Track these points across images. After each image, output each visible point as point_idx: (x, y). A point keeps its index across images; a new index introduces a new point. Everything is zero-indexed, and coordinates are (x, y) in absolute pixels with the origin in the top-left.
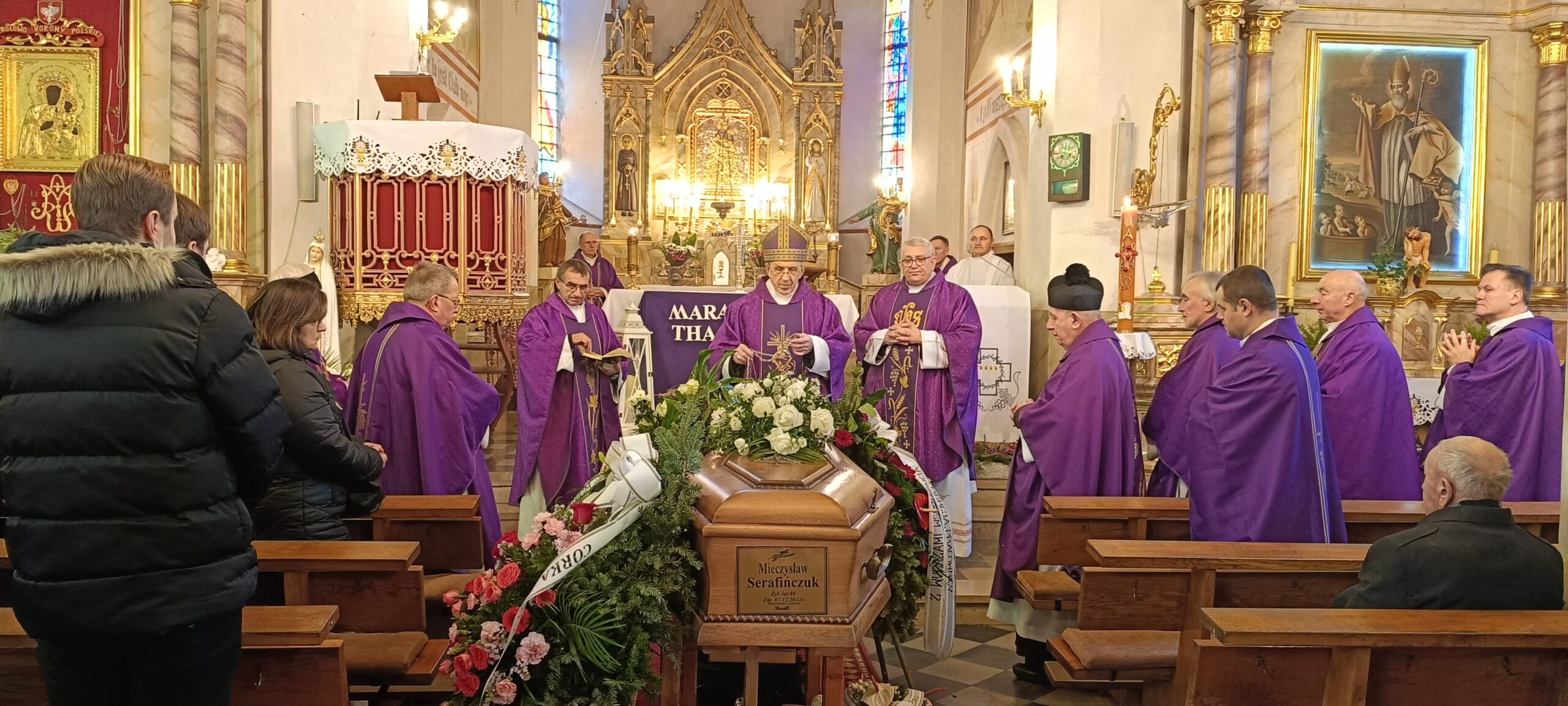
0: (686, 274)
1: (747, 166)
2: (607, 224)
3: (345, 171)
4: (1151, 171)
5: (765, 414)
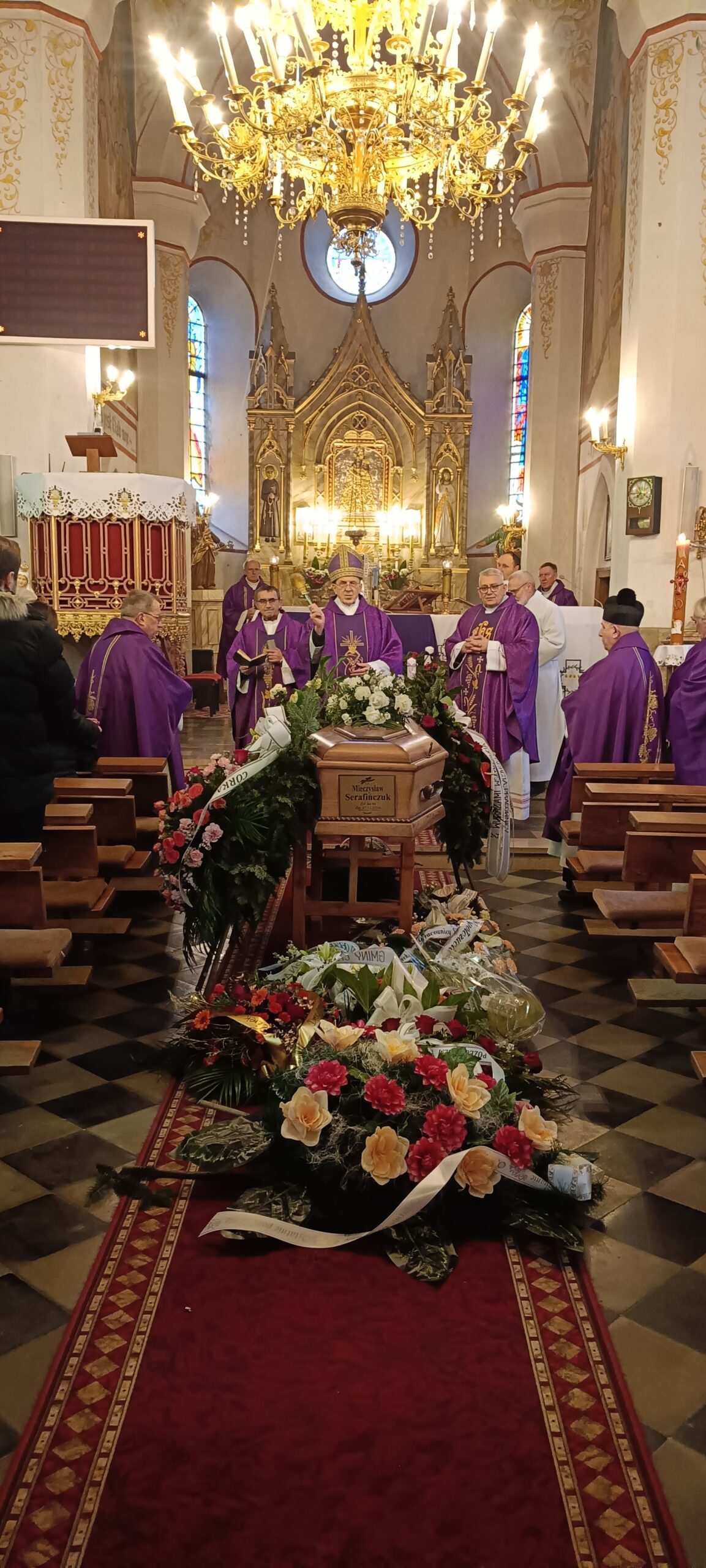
0: (324, 596)
1: (381, 494)
3: (43, 513)
5: (364, 698)
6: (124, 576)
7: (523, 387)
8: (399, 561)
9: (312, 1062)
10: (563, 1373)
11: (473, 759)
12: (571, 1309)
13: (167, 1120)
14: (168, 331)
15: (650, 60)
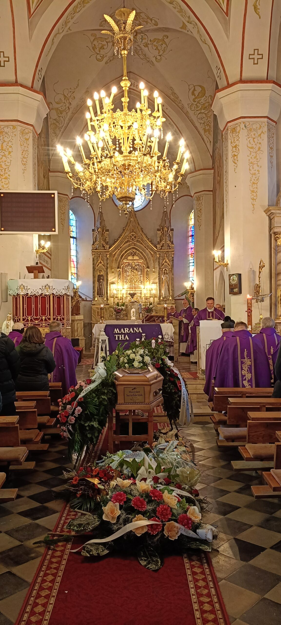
0: (121, 316)
1: (142, 279)
2: (94, 300)
3: (17, 294)
4: (259, 284)
5: (133, 358)
6: (47, 315)
7: (193, 239)
8: (149, 302)
9: (114, 493)
10: (201, 599)
11: (175, 379)
12: (206, 578)
13: (63, 518)
14: (62, 224)
15: (229, 131)
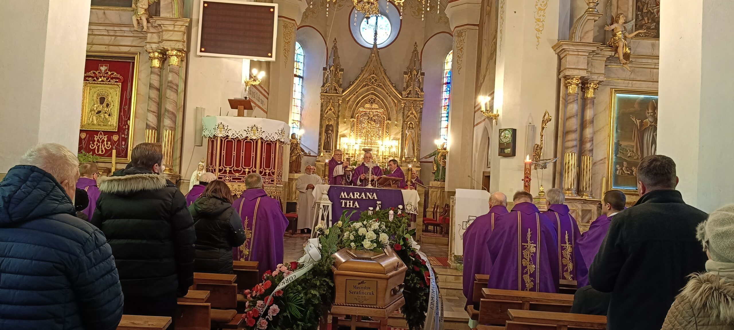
1: (380, 133)
2: (319, 155)
3: (214, 135)
4: (541, 145)
5: (363, 234)
6: (251, 166)
7: (448, 87)
11: (421, 269)
14: (286, 56)
